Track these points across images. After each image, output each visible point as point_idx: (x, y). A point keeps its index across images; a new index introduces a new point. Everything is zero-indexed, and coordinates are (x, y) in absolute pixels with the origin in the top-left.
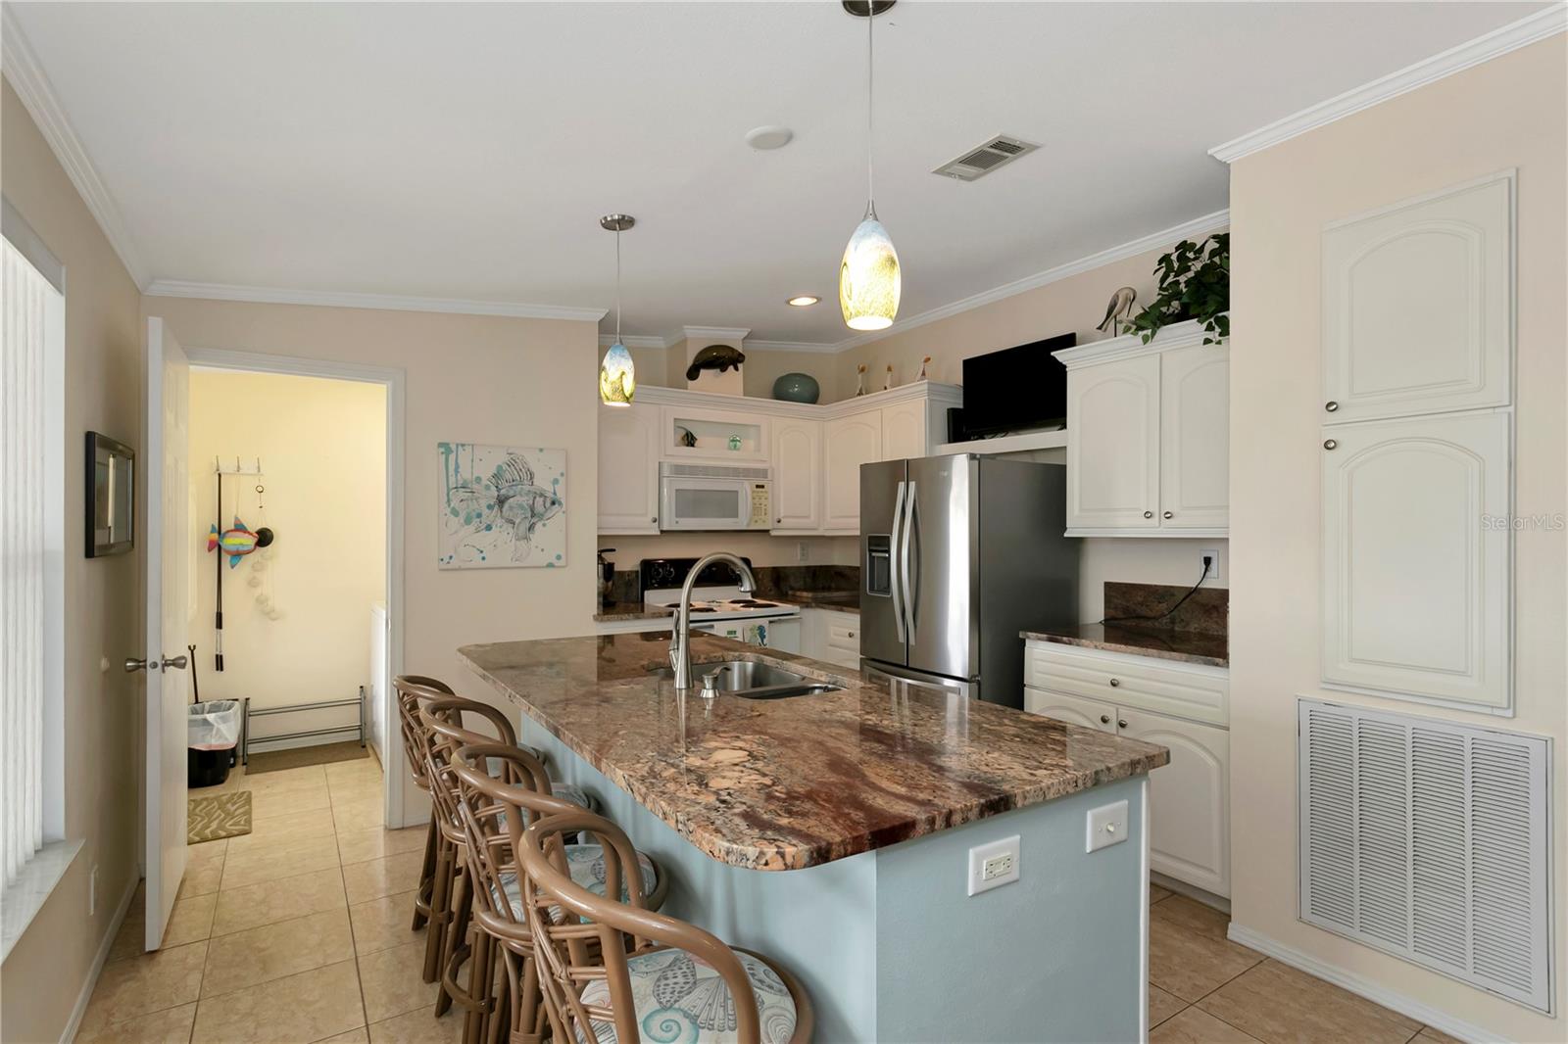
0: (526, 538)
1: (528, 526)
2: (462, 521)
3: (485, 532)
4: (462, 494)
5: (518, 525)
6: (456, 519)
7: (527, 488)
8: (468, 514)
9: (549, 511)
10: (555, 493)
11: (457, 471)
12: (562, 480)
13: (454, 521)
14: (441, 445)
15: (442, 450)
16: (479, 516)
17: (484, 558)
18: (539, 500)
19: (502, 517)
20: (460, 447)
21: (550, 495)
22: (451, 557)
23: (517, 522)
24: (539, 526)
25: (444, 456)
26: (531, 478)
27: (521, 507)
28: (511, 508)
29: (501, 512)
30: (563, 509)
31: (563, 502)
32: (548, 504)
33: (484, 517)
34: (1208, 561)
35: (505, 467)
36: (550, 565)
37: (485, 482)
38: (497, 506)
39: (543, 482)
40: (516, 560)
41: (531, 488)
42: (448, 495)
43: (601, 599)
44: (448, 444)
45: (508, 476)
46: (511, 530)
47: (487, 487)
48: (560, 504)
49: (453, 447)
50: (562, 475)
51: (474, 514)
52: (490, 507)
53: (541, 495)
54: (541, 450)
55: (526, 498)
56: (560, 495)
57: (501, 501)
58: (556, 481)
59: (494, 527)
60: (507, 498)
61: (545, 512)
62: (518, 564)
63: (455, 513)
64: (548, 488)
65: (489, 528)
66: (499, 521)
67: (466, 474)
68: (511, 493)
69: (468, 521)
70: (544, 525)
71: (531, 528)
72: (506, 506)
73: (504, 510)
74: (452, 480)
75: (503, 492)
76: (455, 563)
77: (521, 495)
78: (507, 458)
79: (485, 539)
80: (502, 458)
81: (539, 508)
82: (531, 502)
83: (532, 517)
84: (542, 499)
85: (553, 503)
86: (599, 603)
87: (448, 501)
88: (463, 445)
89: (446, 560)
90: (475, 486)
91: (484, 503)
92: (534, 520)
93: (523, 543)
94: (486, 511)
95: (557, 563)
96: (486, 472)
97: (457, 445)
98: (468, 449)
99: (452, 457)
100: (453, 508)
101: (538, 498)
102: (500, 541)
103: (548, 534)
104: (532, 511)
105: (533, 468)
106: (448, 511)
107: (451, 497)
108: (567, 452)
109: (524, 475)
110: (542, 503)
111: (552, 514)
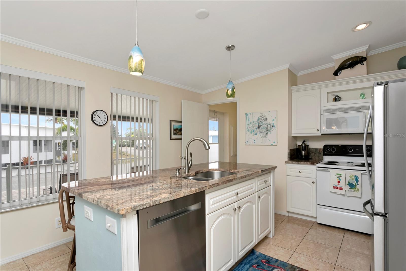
0: (265, 137)
1: (266, 133)
3: (255, 135)
4: (250, 126)
5: (263, 133)
6: (249, 132)
7: (265, 123)
8: (251, 131)
9: (271, 129)
10: (273, 124)
11: (249, 120)
12: (275, 120)
13: (248, 133)
14: (246, 114)
15: (246, 115)
16: (254, 131)
17: (255, 142)
18: (269, 126)
21: (272, 124)
22: (248, 142)
24: (269, 133)
25: (246, 117)
27: (264, 128)
28: (261, 129)
30: (276, 128)
31: (276, 126)
32: (271, 127)
33: (255, 131)
35: (260, 117)
36: (272, 145)
37: (255, 122)
39: (270, 121)
40: (263, 143)
43: (289, 156)
44: (247, 113)
45: (261, 120)
46: (261, 135)
47: (256, 123)
48: (275, 127)
49: (248, 114)
50: (275, 118)
51: (253, 131)
52: (256, 129)
53: (269, 124)
54: (269, 112)
55: (266, 126)
56: (275, 124)
57: (259, 127)
58: (273, 120)
59: (257, 134)
61: (270, 129)
63: (249, 131)
65: (256, 134)
66: (259, 132)
67: (251, 121)
68: (262, 124)
69: (251, 133)
70: (270, 133)
71: (267, 134)
72: (260, 128)
73: (260, 129)
74: (248, 122)
75: (259, 124)
76: (248, 144)
77: (264, 125)
78: (260, 115)
79: (255, 137)
80: (259, 115)
81: (269, 128)
82: (267, 127)
83: (267, 131)
84: (270, 126)
85: (273, 127)
86: (288, 157)
87: (247, 128)
88: (250, 113)
89: (247, 142)
90: (253, 124)
91: (255, 128)
92: (267, 132)
93: (264, 138)
94: (255, 130)
95: (274, 144)
96: (255, 119)
97: (249, 113)
98: (251, 114)
99: (248, 116)
100: (248, 130)
101: (268, 125)
102: (259, 138)
103: (271, 136)
104: (267, 129)
105: (267, 117)
106: (247, 130)
107: (248, 127)
108: (277, 111)
109: (265, 119)
110: (269, 127)
111: (273, 129)
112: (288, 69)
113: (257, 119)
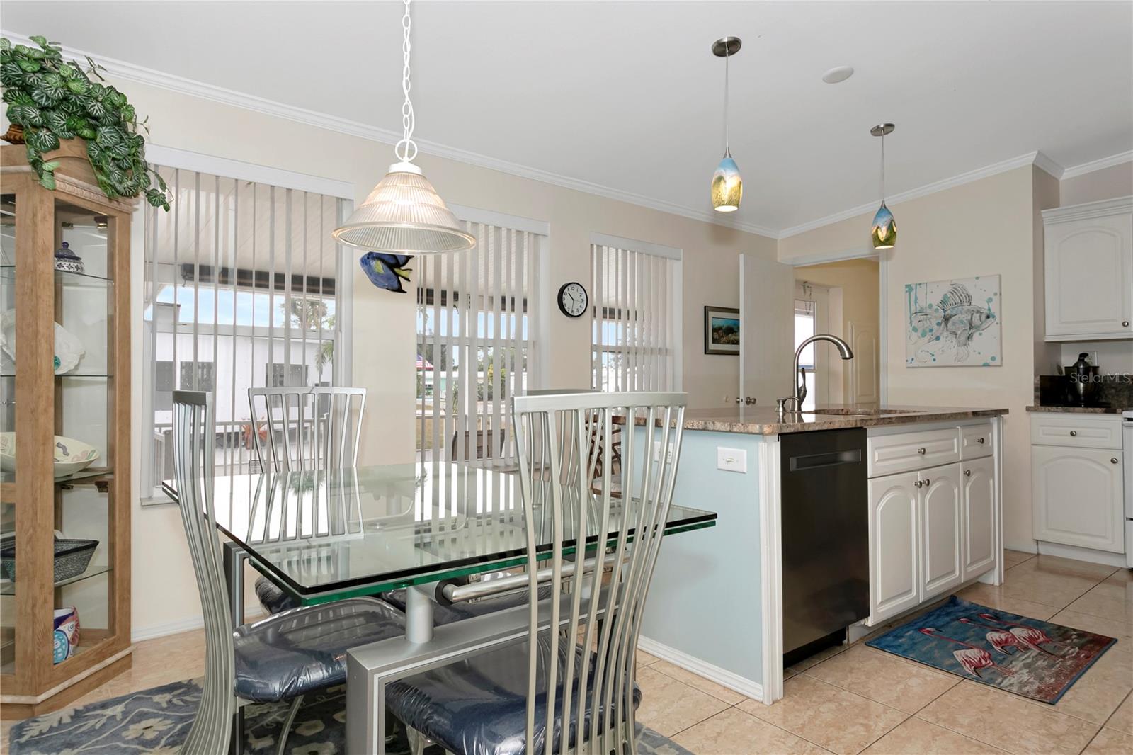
0: (965, 345)
1: (968, 335)
2: (920, 335)
3: (935, 342)
4: (920, 317)
5: (960, 335)
6: (916, 334)
7: (966, 308)
8: (924, 330)
9: (984, 323)
10: (989, 309)
11: (916, 302)
12: (996, 299)
13: (915, 336)
14: (906, 286)
15: (907, 289)
16: (931, 330)
17: (934, 360)
18: (976, 316)
19: (947, 330)
20: (918, 286)
21: (985, 311)
22: (913, 359)
23: (959, 333)
24: (976, 335)
25: (908, 293)
26: (969, 300)
27: (962, 322)
28: (954, 324)
29: (947, 327)
30: (998, 320)
31: (997, 315)
32: (984, 318)
33: (934, 331)
35: (949, 295)
36: (986, 365)
37: (935, 307)
38: (943, 324)
39: (979, 302)
40: (959, 361)
41: (969, 307)
42: (911, 318)
43: (1039, 394)
44: (910, 285)
45: (951, 301)
46: (954, 340)
47: (937, 311)
48: (994, 317)
49: (914, 286)
50: (995, 294)
51: (928, 330)
52: (939, 324)
53: (978, 312)
54: (977, 278)
55: (966, 315)
56: (995, 310)
57: (946, 319)
58: (990, 300)
59: (941, 337)
60: (951, 317)
61: (981, 324)
62: (959, 364)
63: (915, 330)
64: (983, 306)
65: (938, 338)
66: (945, 334)
67: (922, 303)
68: (954, 313)
69: (924, 335)
70: (981, 334)
71: (970, 337)
72: (950, 323)
73: (948, 325)
74: (913, 308)
75: (948, 312)
76: (915, 363)
77: (962, 314)
78: (950, 288)
79: (935, 346)
80: (946, 289)
81: (976, 322)
82: (969, 318)
83: (970, 328)
84: (978, 315)
85: (988, 317)
86: (1036, 397)
87: (911, 322)
88: (920, 284)
89: (910, 360)
90: (929, 311)
91: (934, 322)
92: (972, 331)
93: (963, 348)
94: (936, 327)
95: (991, 363)
96: (935, 299)
97: (916, 285)
98: (924, 286)
99: (913, 293)
100: (914, 327)
101: (975, 315)
102: (947, 347)
103: (984, 342)
104: (970, 324)
105: (971, 293)
106: (911, 328)
107: (912, 319)
108: (1000, 276)
109: (963, 298)
110: (978, 318)
111: (987, 325)
112: (1034, 165)
113: (941, 298)
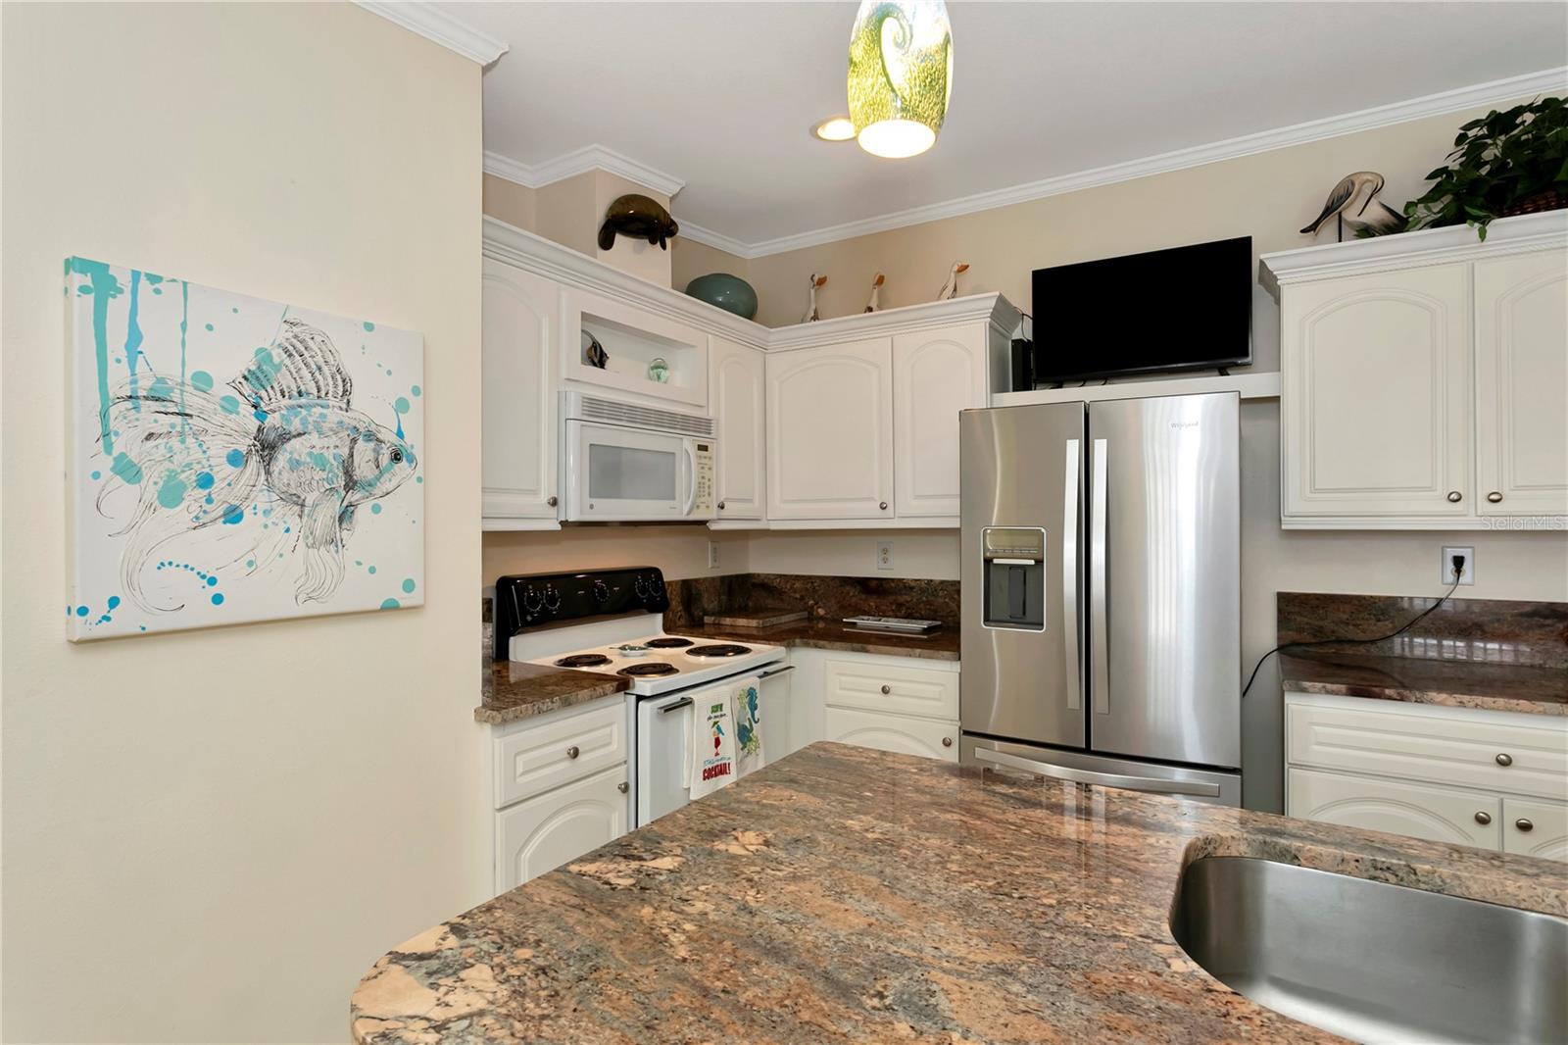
1: (338, 511)
2: (151, 493)
4: (149, 417)
5: (315, 506)
7: (334, 416)
8: (172, 475)
9: (387, 476)
10: (400, 434)
11: (132, 349)
12: (415, 403)
13: (124, 498)
15: (82, 279)
16: (206, 481)
17: (218, 599)
18: (364, 450)
19: (270, 488)
20: (144, 283)
22: (114, 602)
23: (309, 502)
24: (363, 513)
25: (89, 300)
26: (345, 391)
27: (320, 462)
29: (268, 473)
30: (419, 472)
31: (418, 453)
32: (385, 459)
33: (218, 485)
34: (1459, 562)
35: (278, 356)
36: (391, 608)
37: (220, 390)
38: (255, 458)
39: (372, 405)
41: (345, 417)
42: (104, 415)
44: (102, 267)
45: (286, 381)
46: (294, 523)
47: (229, 405)
48: (412, 459)
49: (122, 279)
50: (416, 391)
51: (189, 477)
52: (236, 459)
53: (370, 436)
54: (369, 328)
56: (412, 441)
57: (267, 447)
58: (402, 406)
59: (247, 513)
60: (285, 437)
61: (378, 479)
62: (313, 608)
63: (128, 470)
64: (385, 421)
65: (233, 515)
66: (262, 499)
67: (162, 360)
68: (296, 425)
69: (171, 495)
70: (376, 509)
71: (345, 516)
72: (281, 460)
73: (275, 468)
74: (118, 372)
75: (272, 420)
76: (124, 621)
78: (283, 334)
79: (218, 546)
80: (271, 335)
81: (363, 469)
82: (345, 452)
84: (372, 445)
85: (397, 457)
88: (154, 279)
89: (97, 612)
90: (194, 401)
91: (218, 450)
92: (353, 497)
93: (325, 554)
94: (224, 471)
95: (404, 601)
96: (228, 364)
97: (136, 275)
99: (118, 308)
101: (360, 442)
103: (384, 533)
105: (349, 369)
106: (105, 463)
107: (113, 425)
108: (425, 339)
109: (326, 382)
110: (371, 455)
111: (394, 483)
113: (246, 362)
